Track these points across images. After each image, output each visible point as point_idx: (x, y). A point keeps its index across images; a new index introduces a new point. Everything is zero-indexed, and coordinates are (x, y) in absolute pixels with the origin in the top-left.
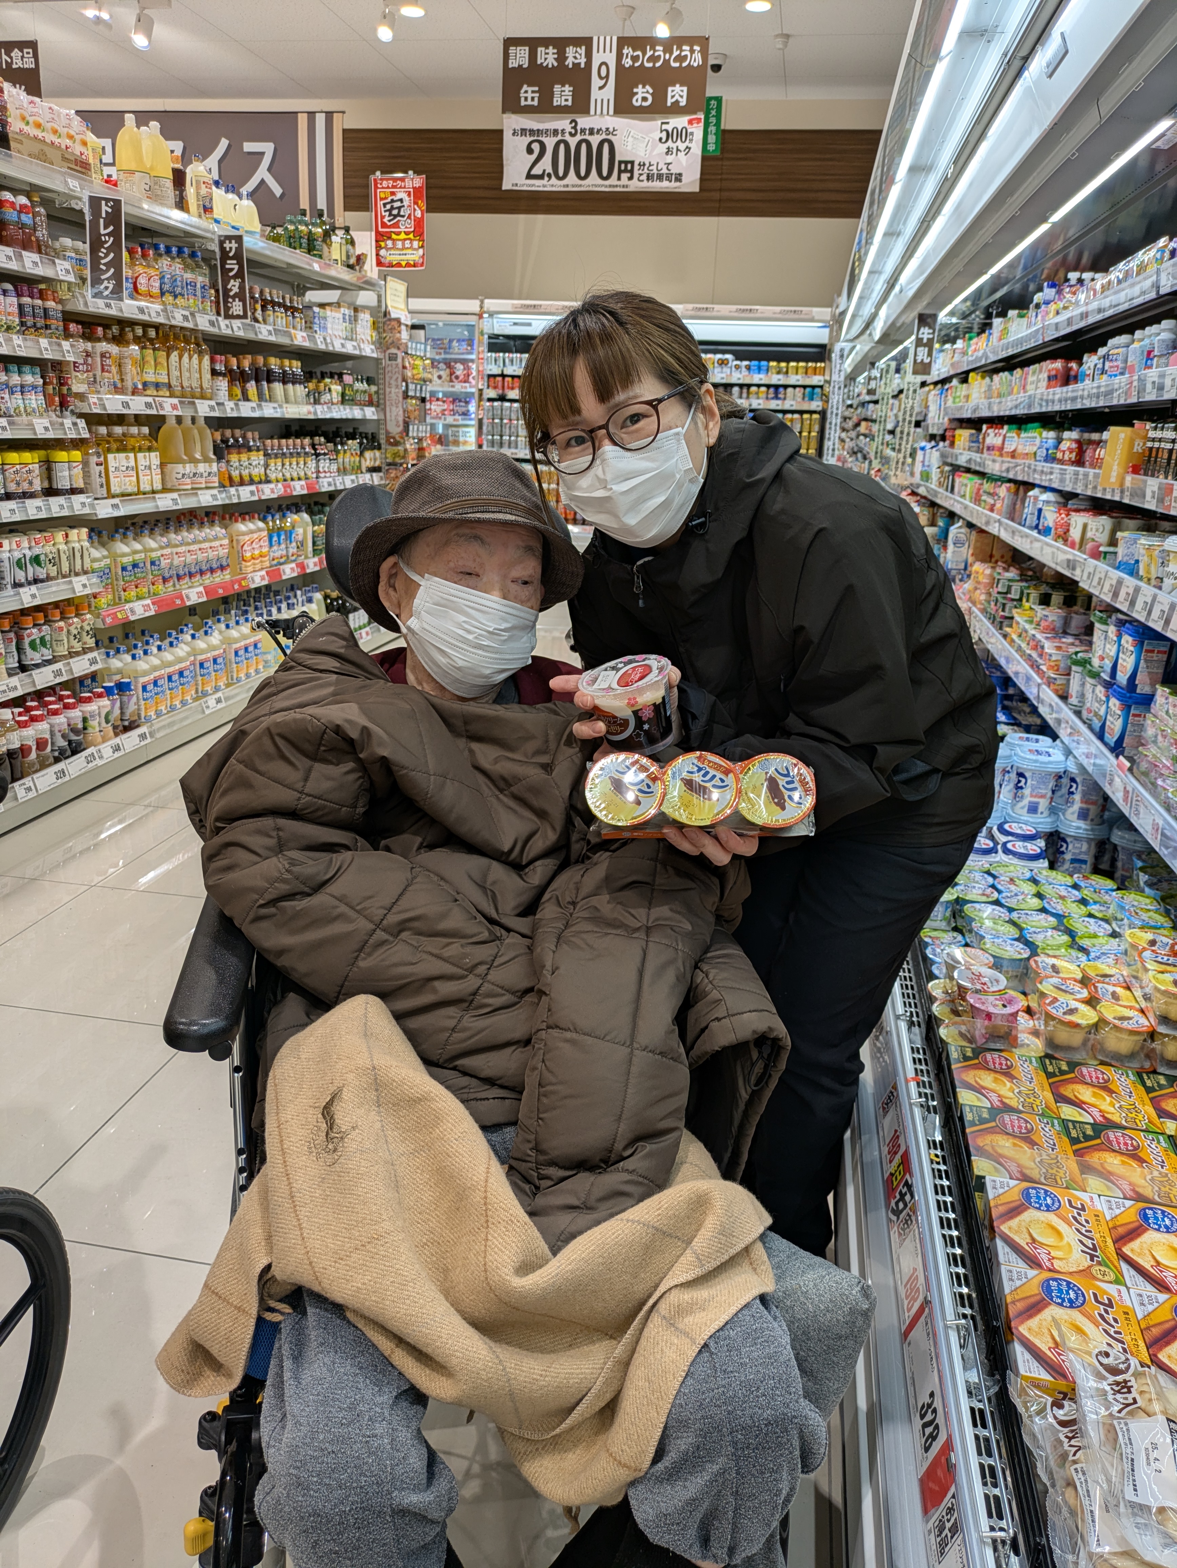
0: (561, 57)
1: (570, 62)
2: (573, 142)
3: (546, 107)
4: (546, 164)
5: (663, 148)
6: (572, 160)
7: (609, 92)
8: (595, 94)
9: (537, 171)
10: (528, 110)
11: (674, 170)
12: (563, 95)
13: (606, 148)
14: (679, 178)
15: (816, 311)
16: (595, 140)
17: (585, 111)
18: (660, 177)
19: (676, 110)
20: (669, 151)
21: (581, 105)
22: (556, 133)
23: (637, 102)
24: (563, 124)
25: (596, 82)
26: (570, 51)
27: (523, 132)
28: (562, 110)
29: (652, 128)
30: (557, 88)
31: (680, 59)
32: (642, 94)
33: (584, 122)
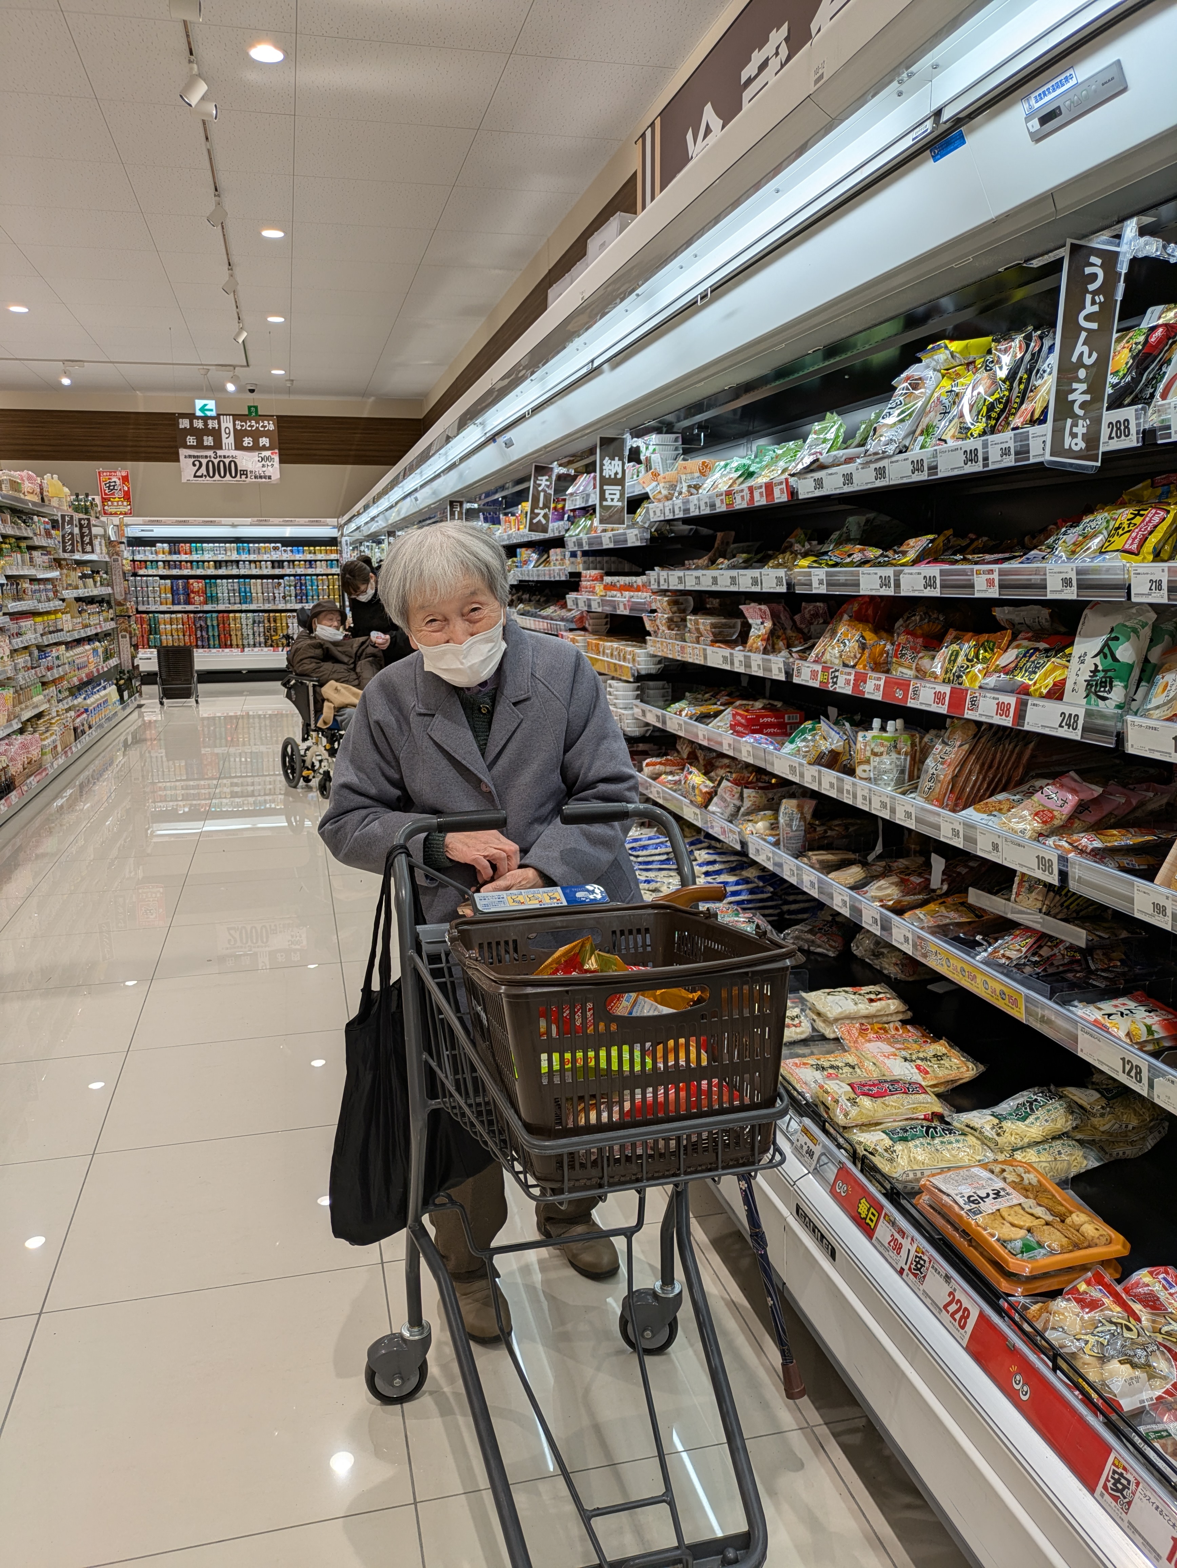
0: (206, 424)
1: (210, 426)
2: (216, 461)
3: (200, 446)
4: (203, 470)
5: (260, 464)
6: (216, 469)
7: (231, 439)
8: (224, 441)
9: (198, 474)
10: (191, 447)
11: (267, 474)
12: (208, 441)
13: (233, 464)
14: (270, 477)
15: (329, 520)
16: (227, 461)
17: (221, 448)
18: (261, 477)
19: (264, 448)
20: (263, 466)
21: (218, 445)
22: (206, 457)
23: (245, 444)
24: (210, 453)
25: (224, 436)
26: (210, 422)
27: (190, 456)
28: (208, 448)
29: (254, 456)
30: (205, 438)
31: (263, 426)
32: (247, 441)
33: (219, 453)
